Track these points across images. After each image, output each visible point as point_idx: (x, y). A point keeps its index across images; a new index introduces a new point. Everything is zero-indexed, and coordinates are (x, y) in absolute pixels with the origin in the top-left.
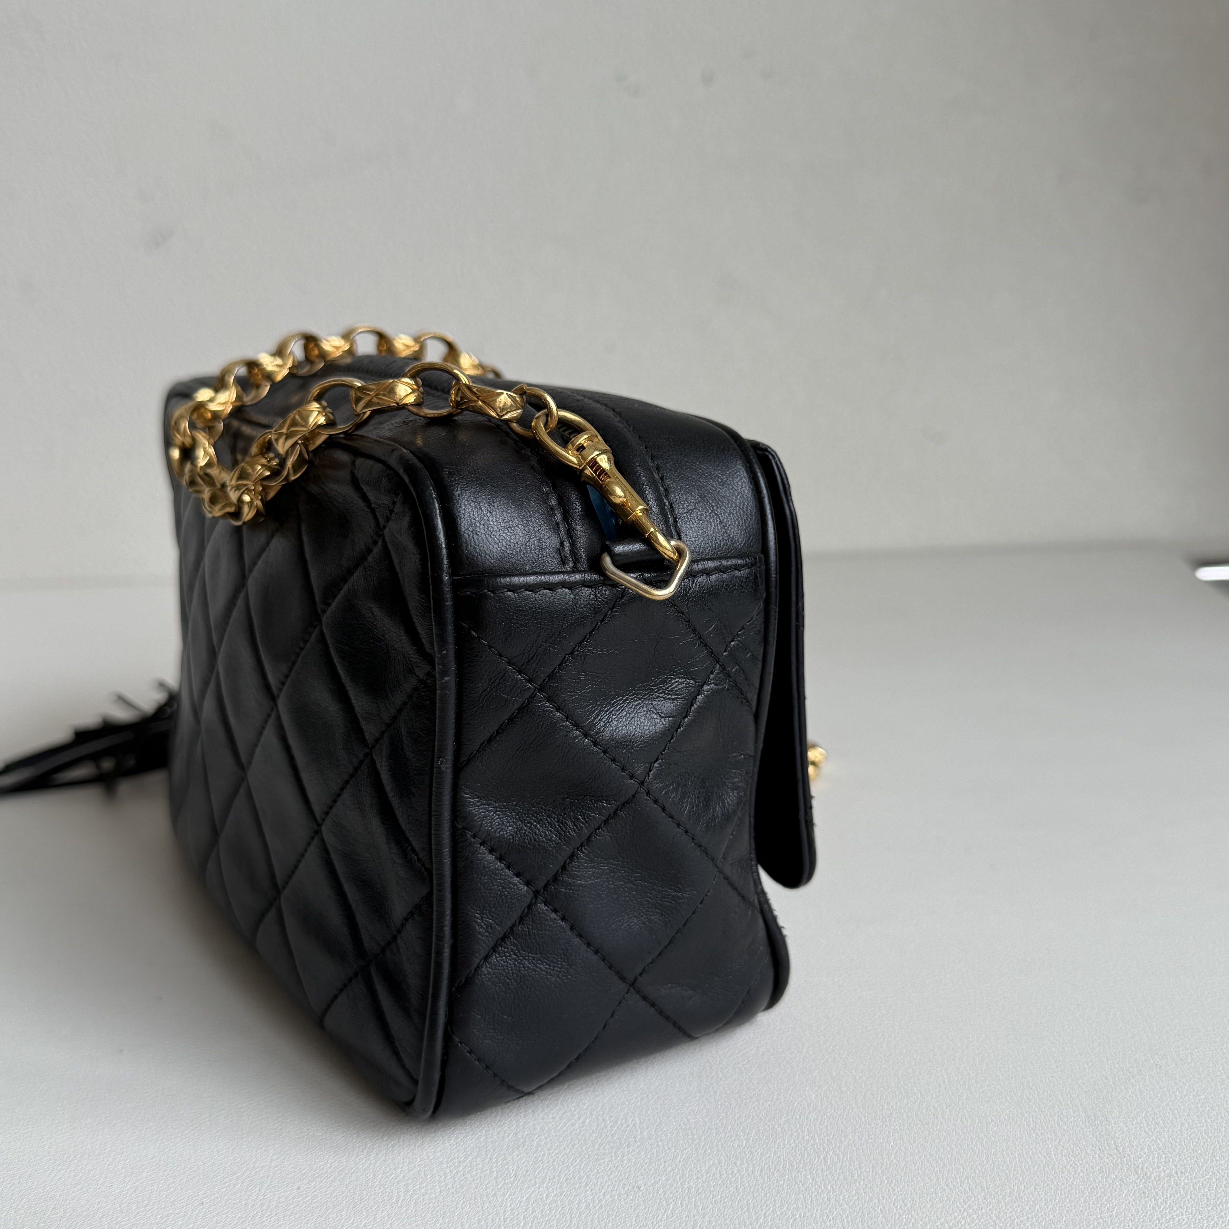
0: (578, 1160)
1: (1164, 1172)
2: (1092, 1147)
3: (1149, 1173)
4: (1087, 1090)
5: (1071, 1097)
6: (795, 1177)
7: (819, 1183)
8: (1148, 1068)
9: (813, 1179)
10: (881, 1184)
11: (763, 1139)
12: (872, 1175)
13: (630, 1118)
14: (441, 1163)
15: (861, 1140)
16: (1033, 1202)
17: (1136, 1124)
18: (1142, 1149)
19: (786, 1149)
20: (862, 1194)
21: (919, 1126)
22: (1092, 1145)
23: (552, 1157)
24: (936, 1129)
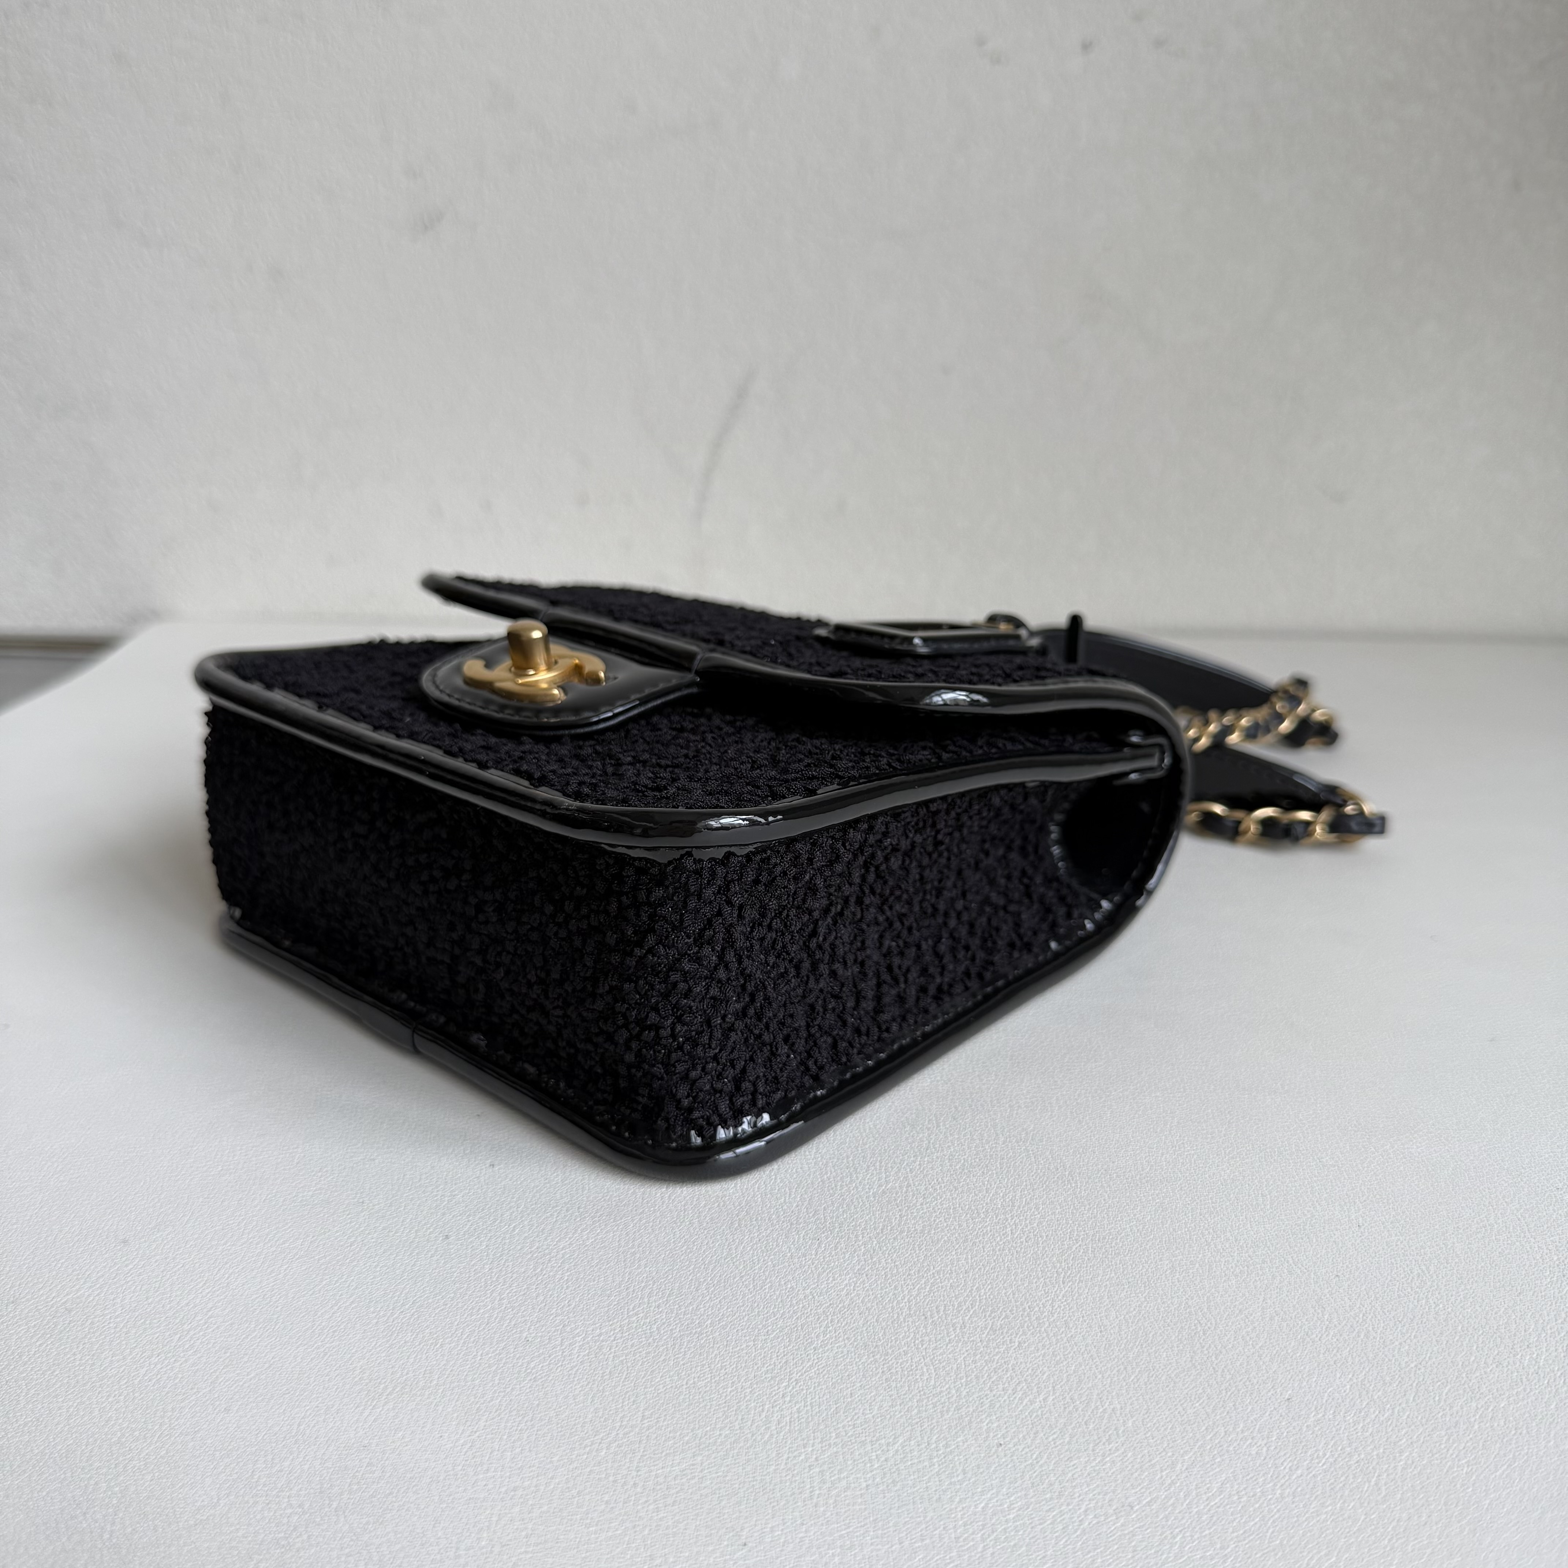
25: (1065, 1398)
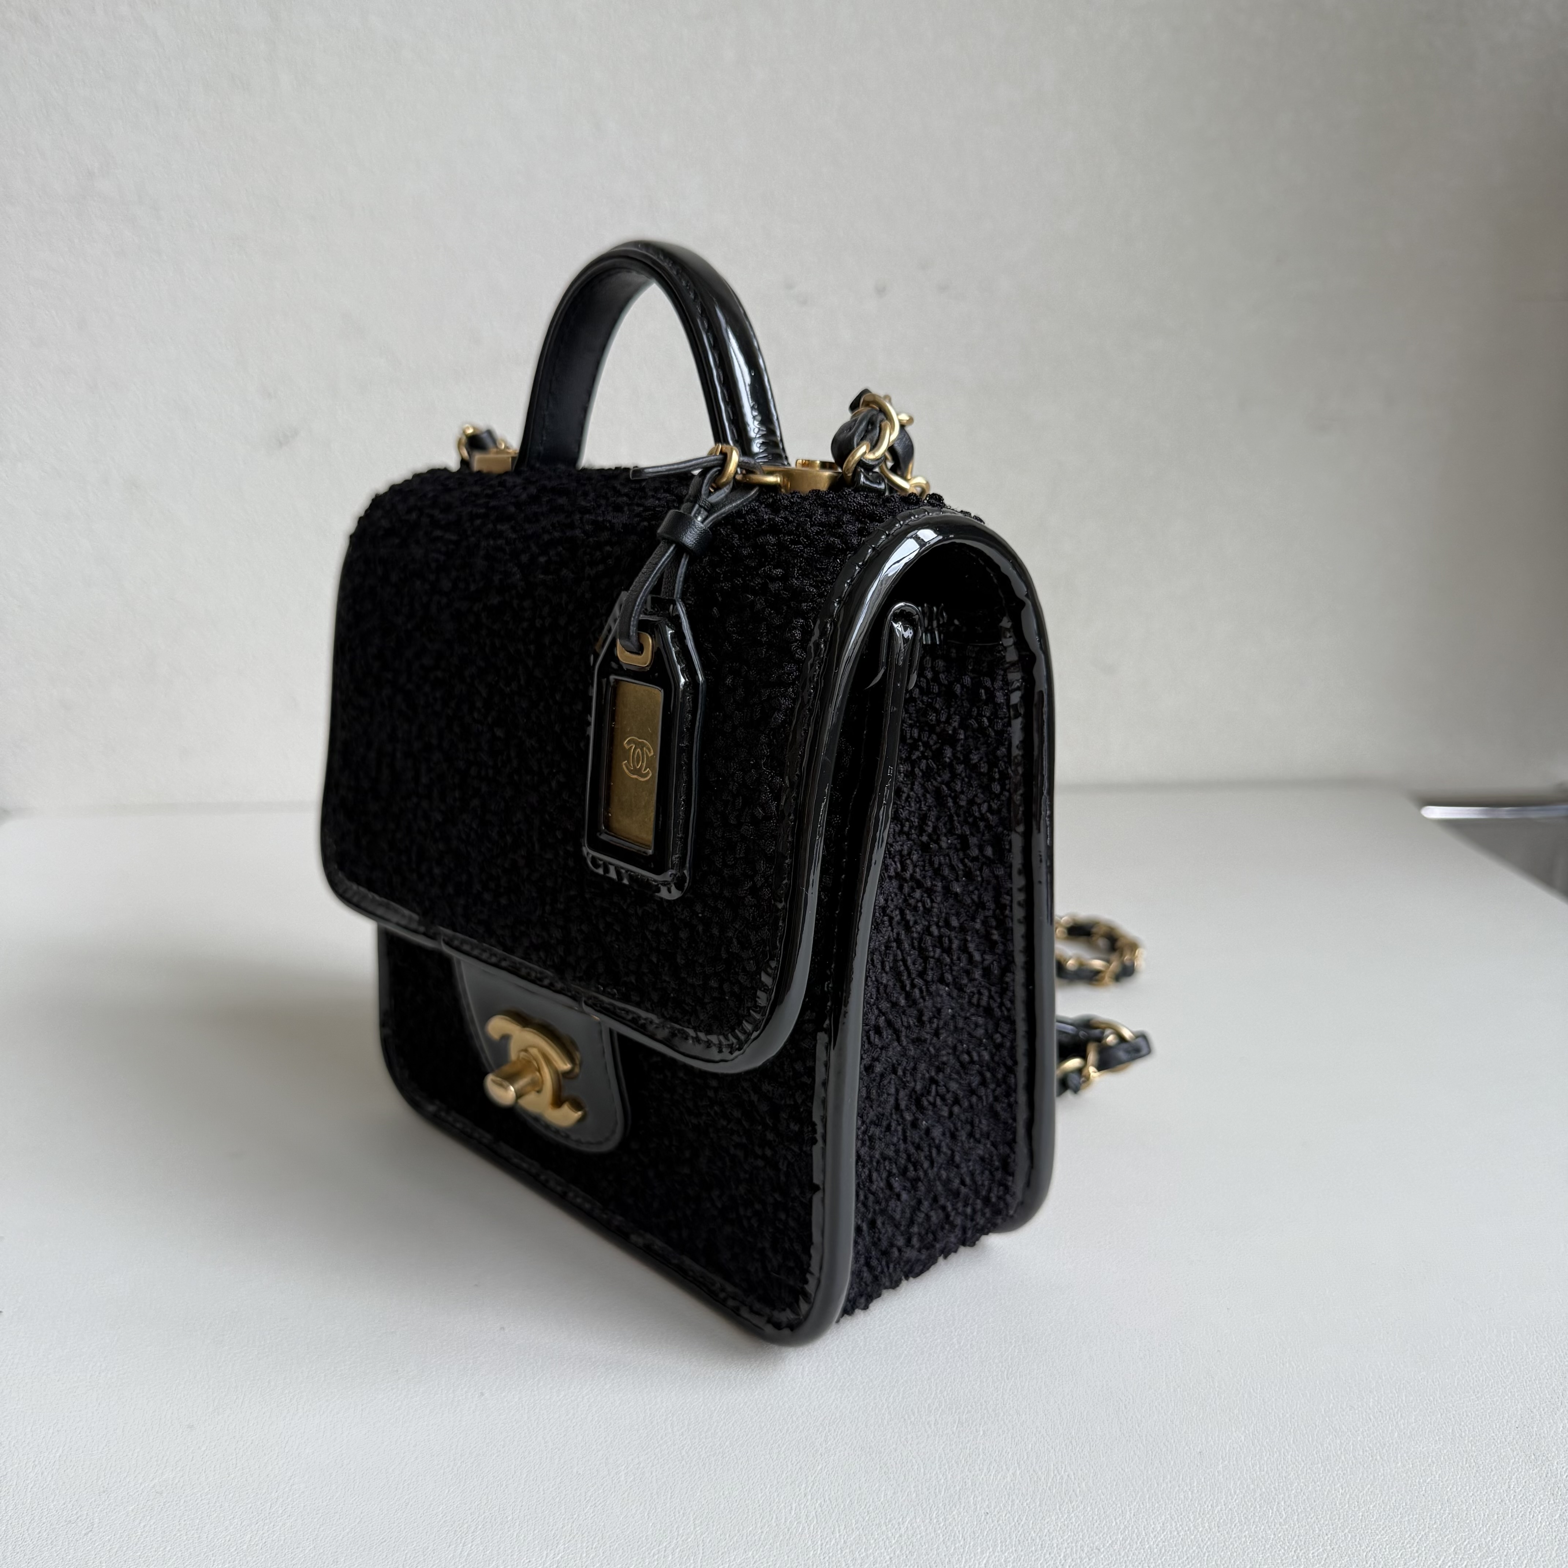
0: (1024, 1519)
4: (1517, 1426)
5: (1503, 1433)
6: (1255, 1532)
7: (1282, 1540)
9: (1274, 1534)
11: (1207, 1488)
13: (1062, 1468)
14: (879, 1525)
21: (1362, 1470)
23: (995, 1516)
24: (1380, 1474)
25: (1029, 1471)
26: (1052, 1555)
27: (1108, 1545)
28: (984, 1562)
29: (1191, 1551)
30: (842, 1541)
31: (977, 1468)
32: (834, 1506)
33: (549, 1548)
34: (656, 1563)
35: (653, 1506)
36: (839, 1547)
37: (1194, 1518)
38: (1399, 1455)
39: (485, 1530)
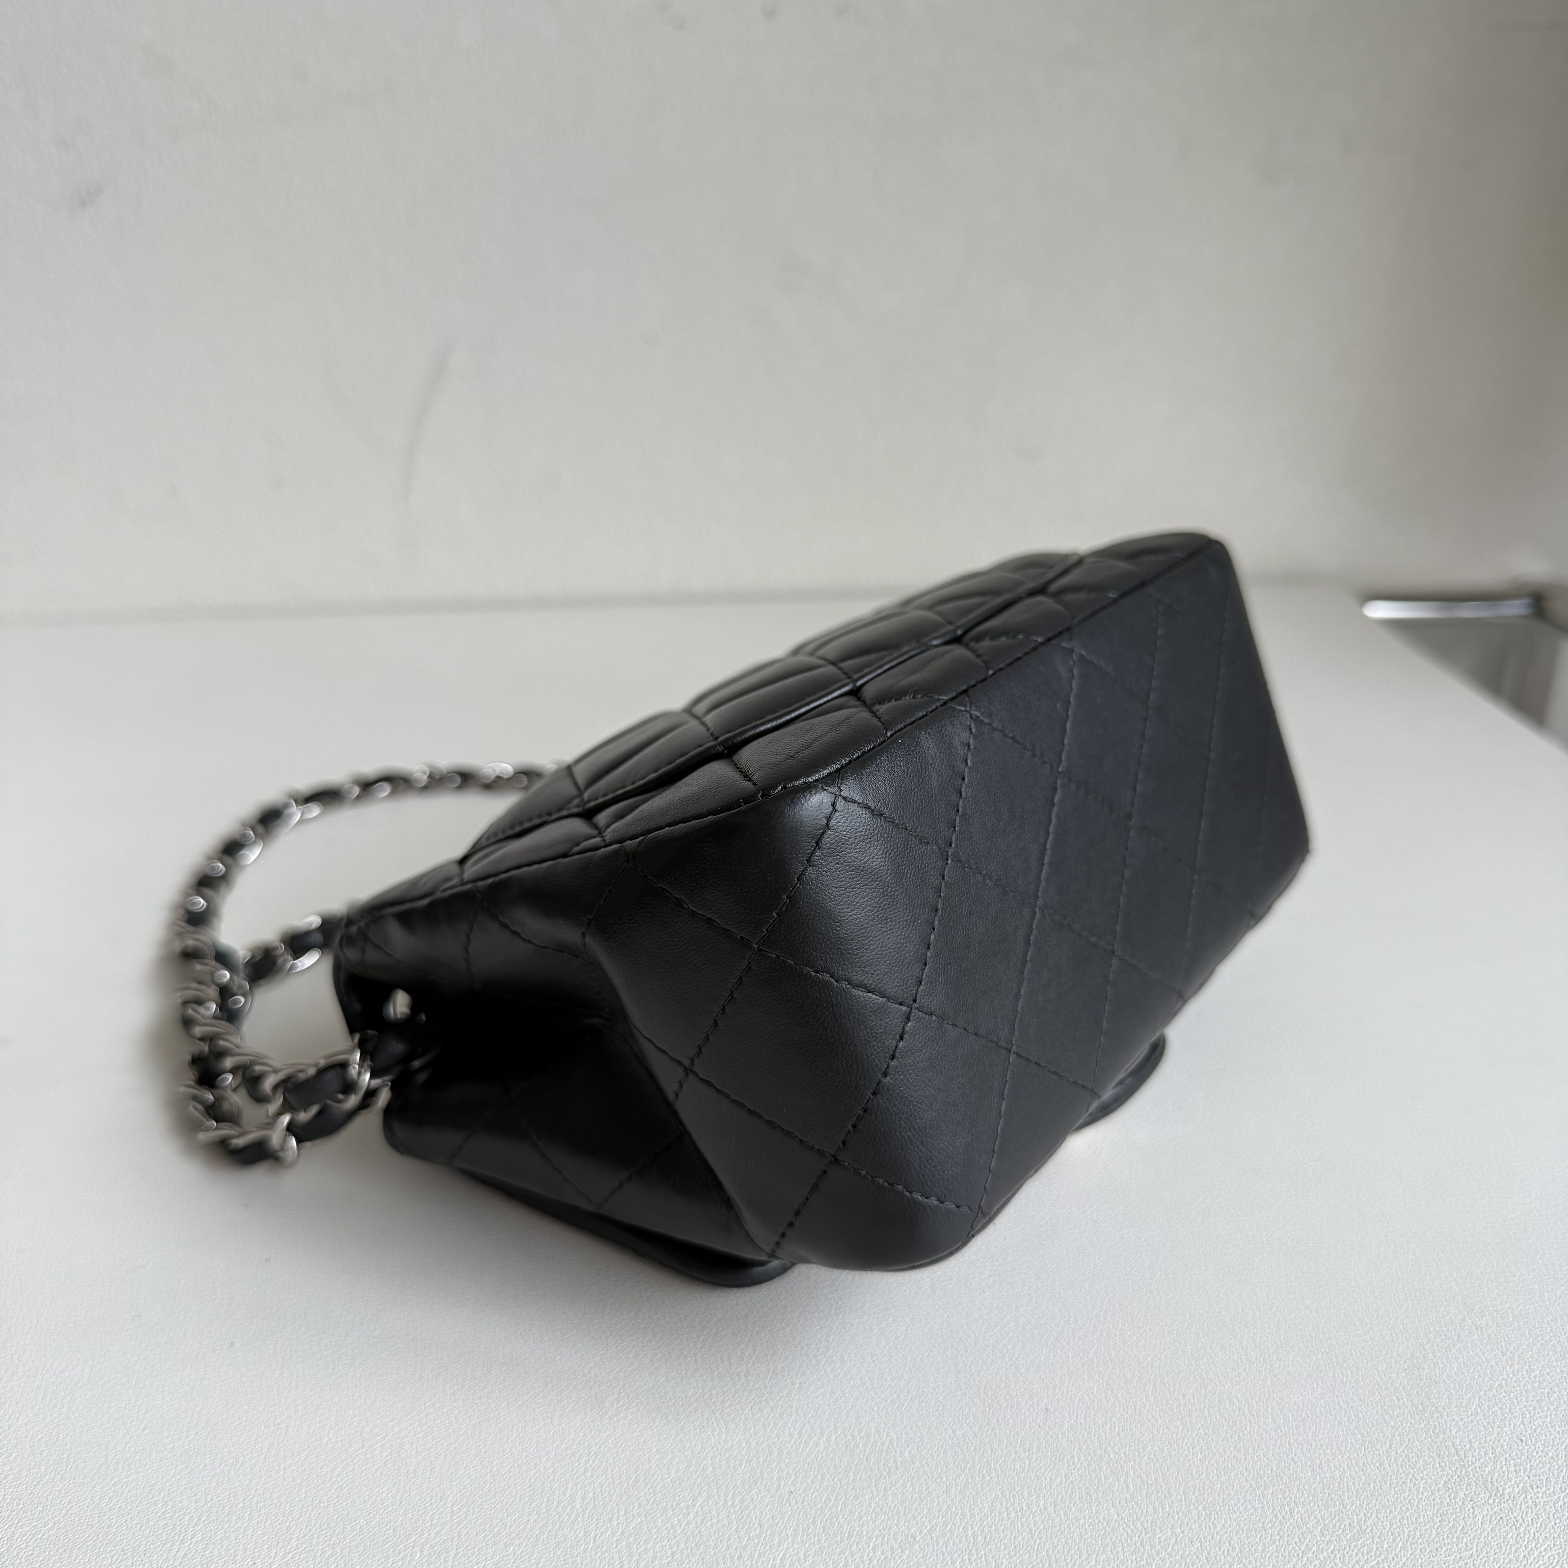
0: (833, 1500)
1: (1518, 1486)
2: (1430, 1453)
3: (1501, 1489)
4: (1406, 1367)
5: (1389, 1377)
6: (1097, 1512)
7: (1126, 1521)
8: (1467, 1332)
9: (1118, 1514)
10: (1199, 1518)
11: (1047, 1456)
12: (1186, 1504)
13: (884, 1431)
15: (1163, 1452)
16: (1378, 1537)
17: (1471, 1415)
18: (1485, 1453)
19: (1078, 1470)
20: (1179, 1535)
21: (1225, 1428)
22: (1429, 1449)
24: (1246, 1432)
25: (846, 1435)
26: (860, 1546)
27: (925, 1531)
28: (780, 1557)
29: (1020, 1538)
30: (620, 1530)
31: (787, 1433)
32: (616, 1484)
33: (281, 1544)
34: (401, 1563)
35: (407, 1488)
36: (615, 1539)
37: (1029, 1493)
38: (1270, 1409)
39: (209, 1524)
